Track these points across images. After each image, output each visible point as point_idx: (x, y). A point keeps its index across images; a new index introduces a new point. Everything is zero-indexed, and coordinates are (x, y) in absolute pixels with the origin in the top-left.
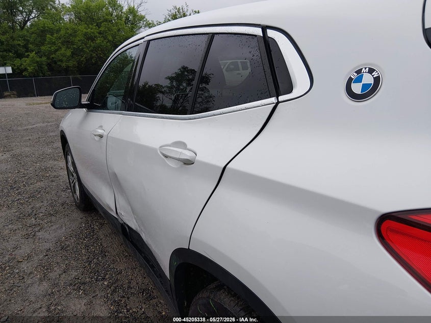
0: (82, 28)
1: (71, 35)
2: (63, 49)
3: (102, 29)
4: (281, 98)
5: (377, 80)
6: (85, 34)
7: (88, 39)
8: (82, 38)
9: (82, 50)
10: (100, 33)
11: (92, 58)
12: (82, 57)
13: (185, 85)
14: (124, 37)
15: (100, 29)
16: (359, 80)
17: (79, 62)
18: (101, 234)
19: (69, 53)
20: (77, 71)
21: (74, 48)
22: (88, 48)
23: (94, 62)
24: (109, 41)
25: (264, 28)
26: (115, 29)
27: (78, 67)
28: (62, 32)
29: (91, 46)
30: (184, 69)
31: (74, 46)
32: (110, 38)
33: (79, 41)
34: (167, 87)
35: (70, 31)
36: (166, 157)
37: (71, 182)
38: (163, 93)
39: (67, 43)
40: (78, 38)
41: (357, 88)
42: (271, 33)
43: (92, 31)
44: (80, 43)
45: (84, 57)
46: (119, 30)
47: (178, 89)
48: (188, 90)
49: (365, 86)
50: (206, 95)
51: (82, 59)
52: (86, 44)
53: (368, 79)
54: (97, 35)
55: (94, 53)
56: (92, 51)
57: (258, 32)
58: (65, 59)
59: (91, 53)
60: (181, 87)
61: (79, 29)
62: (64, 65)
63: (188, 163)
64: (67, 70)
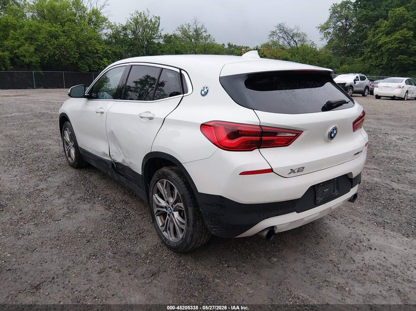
0: (46, 26)
1: (34, 31)
2: (27, 45)
3: (66, 28)
4: (184, 95)
5: (208, 90)
6: (49, 32)
7: (52, 37)
8: (47, 36)
9: (46, 47)
10: (63, 32)
11: (55, 55)
12: (45, 53)
13: (147, 87)
14: (87, 37)
15: (64, 28)
16: (204, 90)
17: (43, 59)
18: (91, 179)
19: (32, 49)
20: (39, 66)
21: (38, 45)
22: (51, 45)
23: (56, 58)
24: (72, 40)
25: (180, 70)
26: (78, 29)
27: (40, 63)
28: (26, 29)
29: (54, 43)
30: (148, 77)
31: (39, 43)
32: (74, 37)
33: (43, 38)
34: (134, 87)
35: (33, 28)
36: (142, 118)
37: (66, 149)
38: (131, 91)
39: (31, 39)
40: (42, 36)
41: (203, 93)
42: (182, 72)
43: (56, 29)
44: (43, 41)
45: (47, 54)
46: (82, 30)
47: (142, 89)
48: (149, 90)
49: (205, 92)
50: (162, 93)
51: (45, 56)
52: (49, 42)
53: (206, 90)
54: (61, 33)
55: (58, 50)
56: (55, 48)
57: (178, 71)
58: (27, 55)
59: (54, 50)
60: (145, 88)
61: (43, 28)
62: (27, 60)
63: (151, 119)
64: (29, 66)
